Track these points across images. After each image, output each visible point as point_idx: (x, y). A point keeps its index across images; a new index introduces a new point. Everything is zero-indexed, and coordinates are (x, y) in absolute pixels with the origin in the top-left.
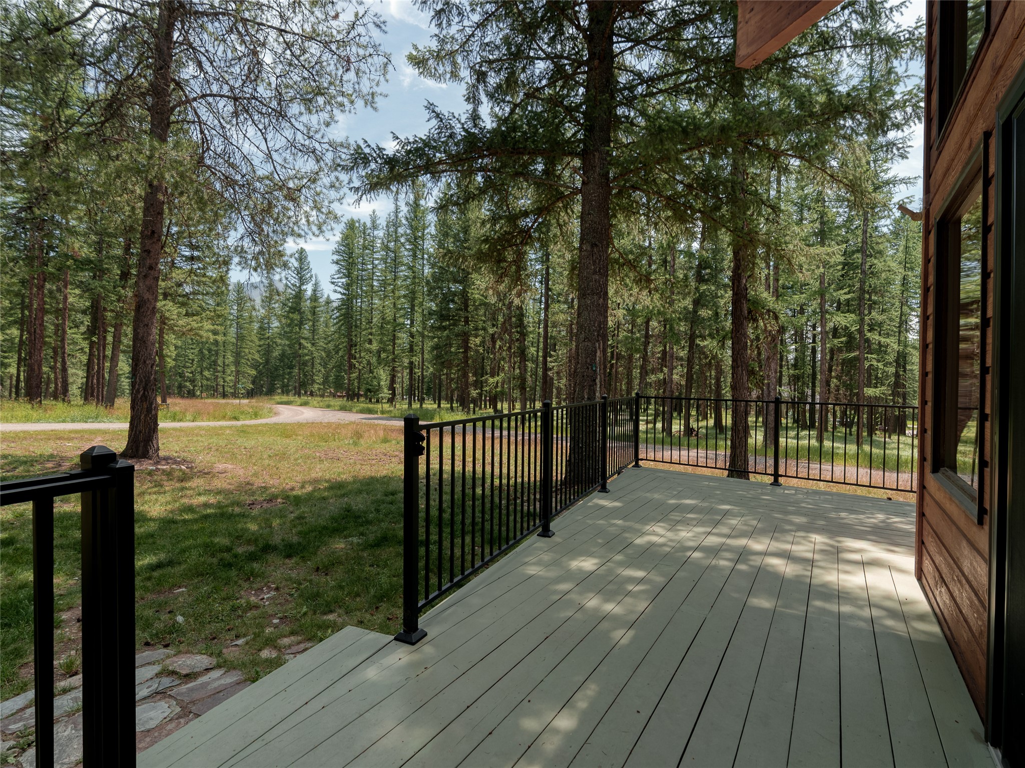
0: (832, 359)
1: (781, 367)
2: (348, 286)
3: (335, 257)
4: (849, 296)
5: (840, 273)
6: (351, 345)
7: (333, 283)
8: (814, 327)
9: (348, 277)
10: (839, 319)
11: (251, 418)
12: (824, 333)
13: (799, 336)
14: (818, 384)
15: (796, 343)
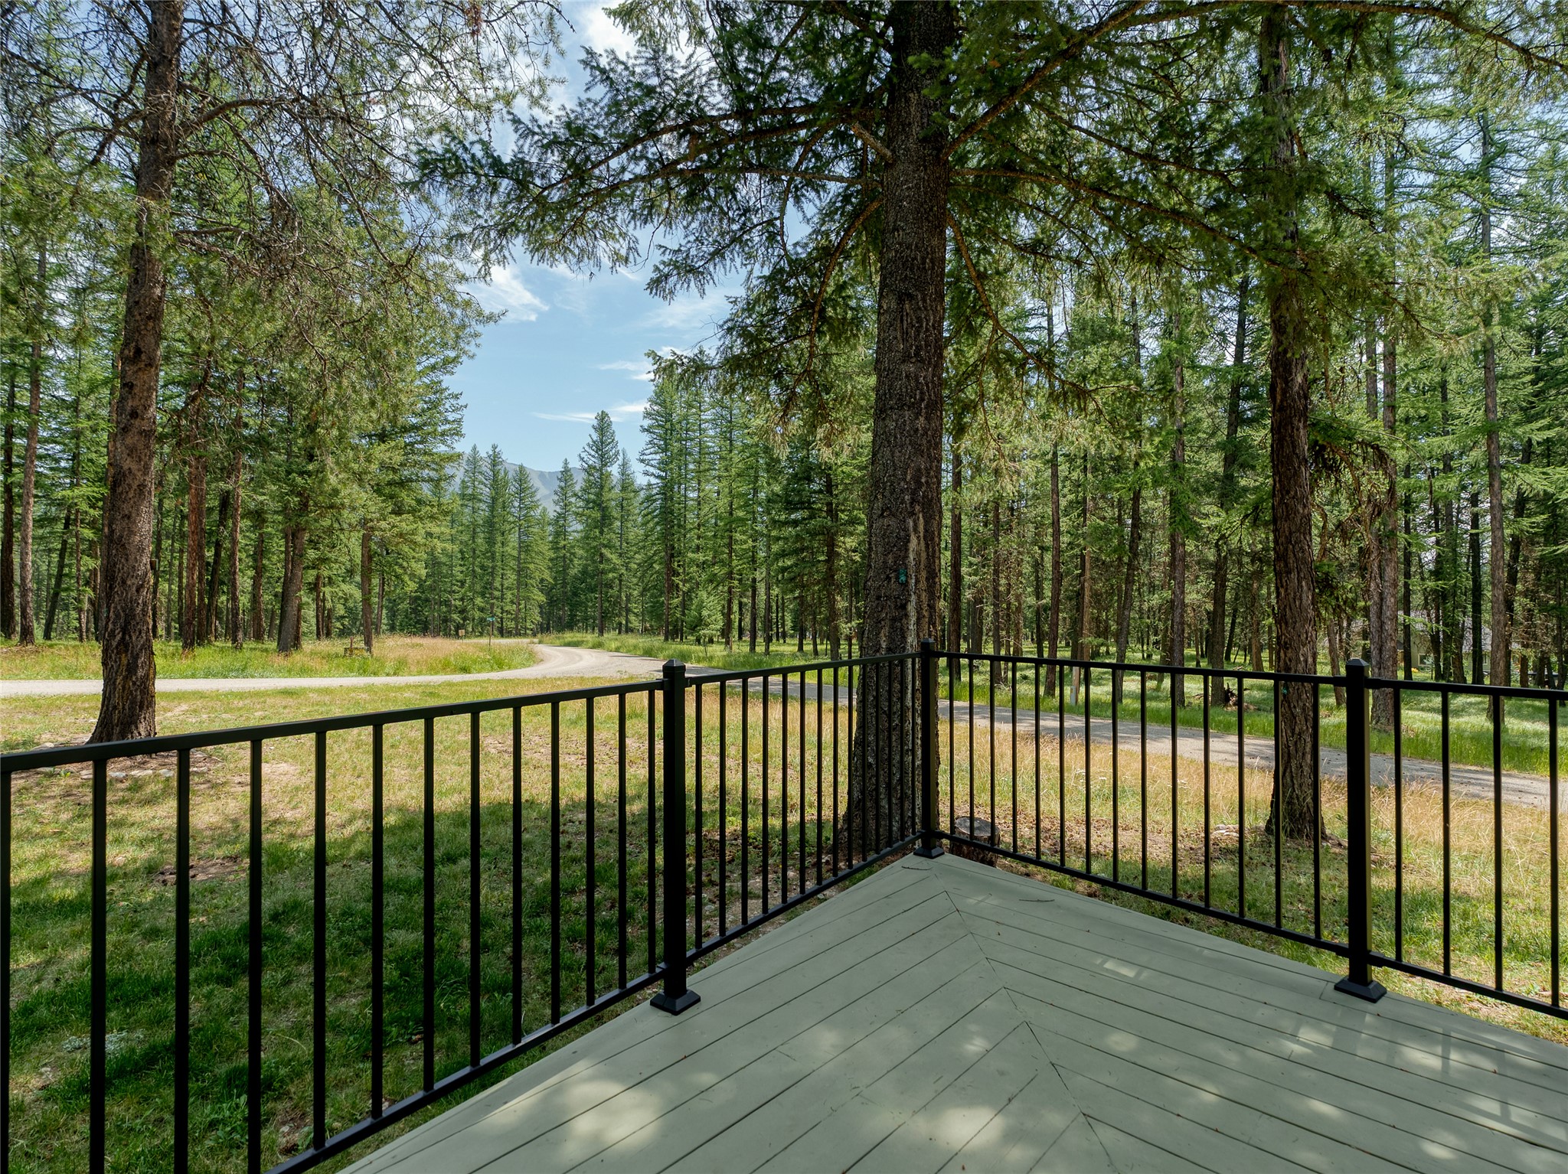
0: (1515, 558)
1: (1407, 575)
2: (664, 465)
3: (647, 423)
4: (1551, 434)
5: (1530, 389)
6: (672, 554)
7: (642, 461)
8: (1474, 500)
9: (665, 450)
10: (1529, 479)
11: (492, 669)
12: (1497, 510)
13: (1442, 517)
14: (1486, 606)
15: (1437, 530)
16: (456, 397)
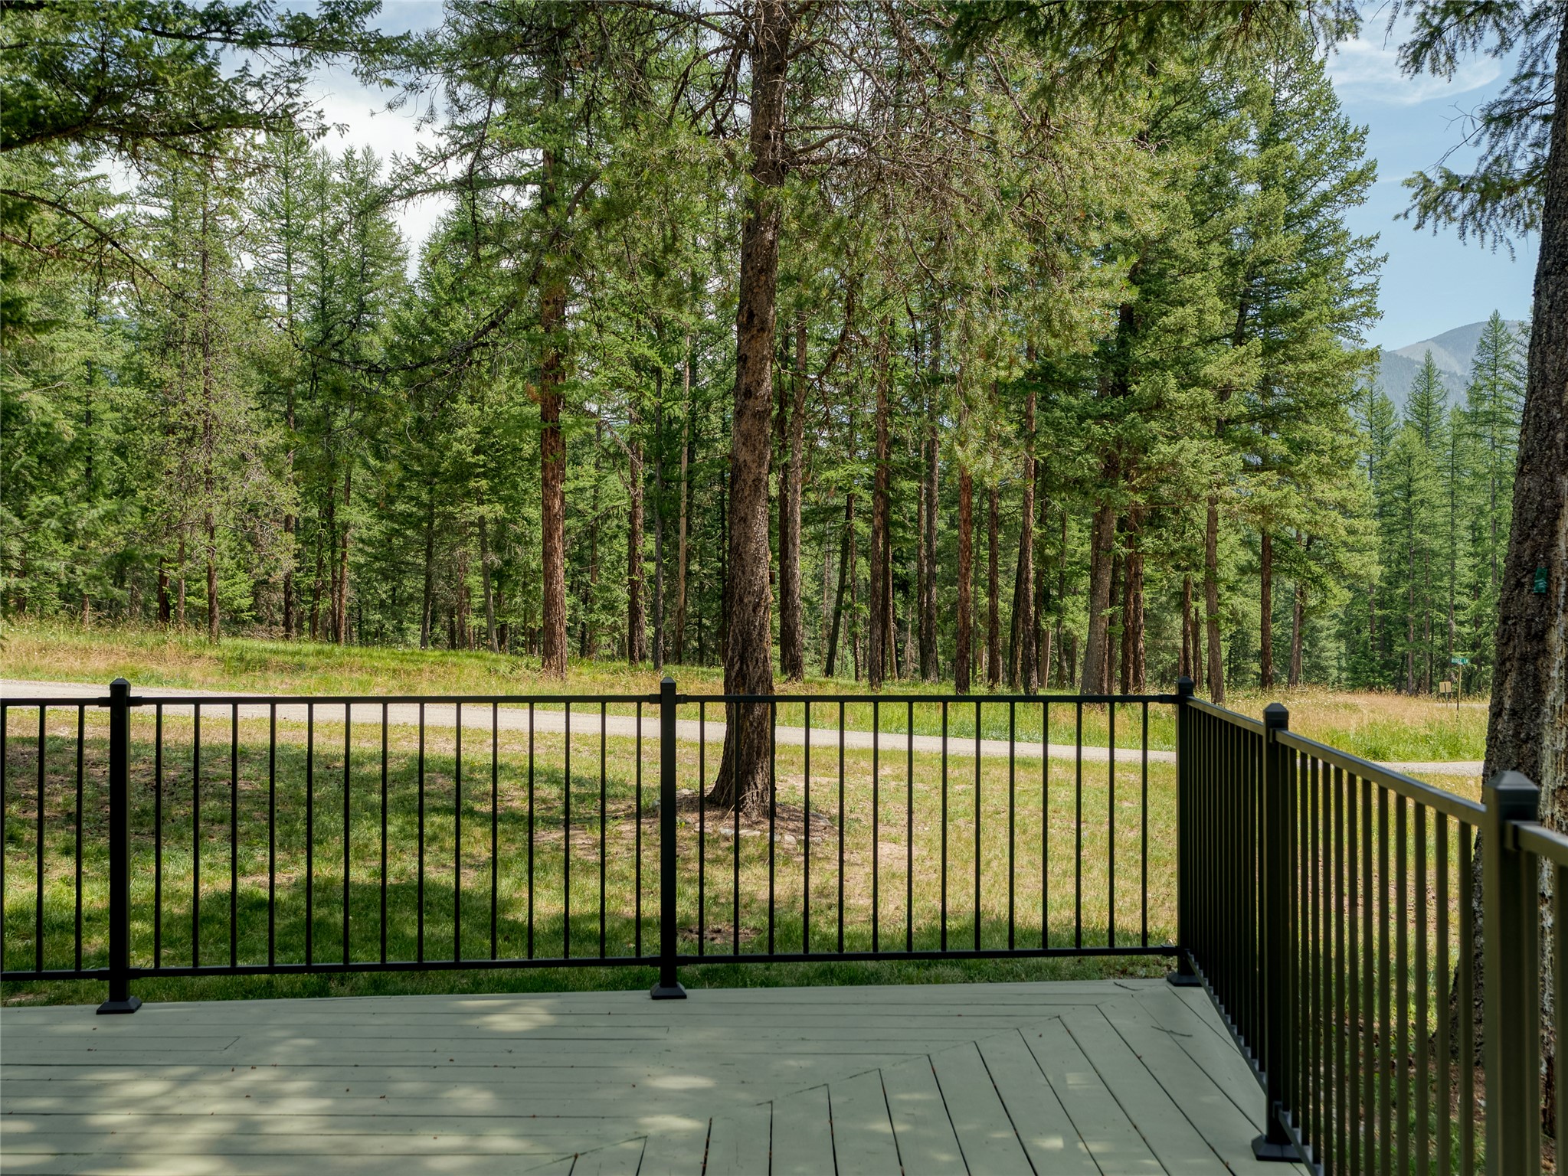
16: (1368, 244)
